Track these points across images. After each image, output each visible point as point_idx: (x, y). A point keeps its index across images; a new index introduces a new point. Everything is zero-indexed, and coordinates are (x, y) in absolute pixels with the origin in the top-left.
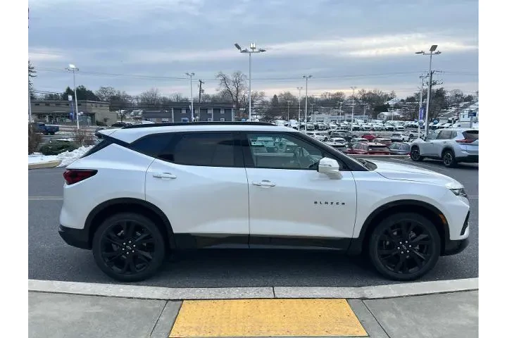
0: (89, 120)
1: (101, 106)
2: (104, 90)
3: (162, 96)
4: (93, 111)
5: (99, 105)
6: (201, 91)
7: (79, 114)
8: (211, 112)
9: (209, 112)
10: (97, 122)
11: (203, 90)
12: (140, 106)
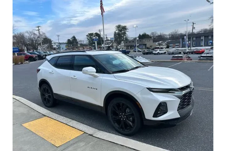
0: (144, 47)
1: (149, 41)
2: (153, 33)
3: (180, 33)
4: (146, 43)
5: (148, 40)
6: (193, 28)
7: (137, 45)
8: (203, 38)
9: (202, 38)
10: (147, 47)
11: (194, 28)
12: (170, 39)
